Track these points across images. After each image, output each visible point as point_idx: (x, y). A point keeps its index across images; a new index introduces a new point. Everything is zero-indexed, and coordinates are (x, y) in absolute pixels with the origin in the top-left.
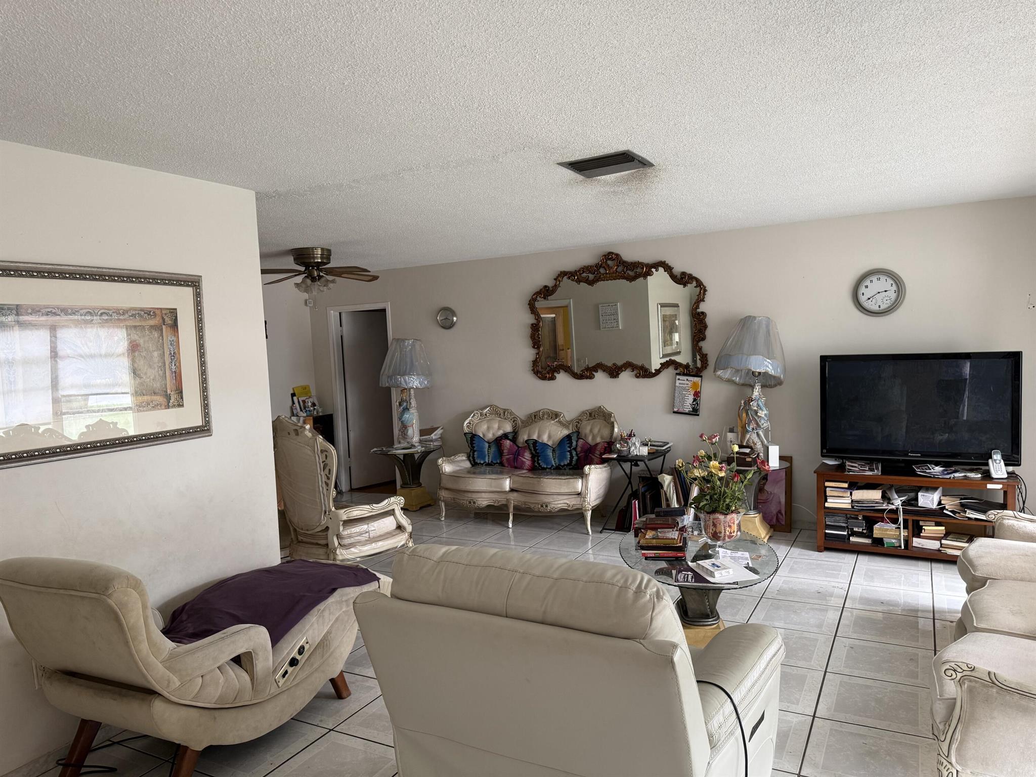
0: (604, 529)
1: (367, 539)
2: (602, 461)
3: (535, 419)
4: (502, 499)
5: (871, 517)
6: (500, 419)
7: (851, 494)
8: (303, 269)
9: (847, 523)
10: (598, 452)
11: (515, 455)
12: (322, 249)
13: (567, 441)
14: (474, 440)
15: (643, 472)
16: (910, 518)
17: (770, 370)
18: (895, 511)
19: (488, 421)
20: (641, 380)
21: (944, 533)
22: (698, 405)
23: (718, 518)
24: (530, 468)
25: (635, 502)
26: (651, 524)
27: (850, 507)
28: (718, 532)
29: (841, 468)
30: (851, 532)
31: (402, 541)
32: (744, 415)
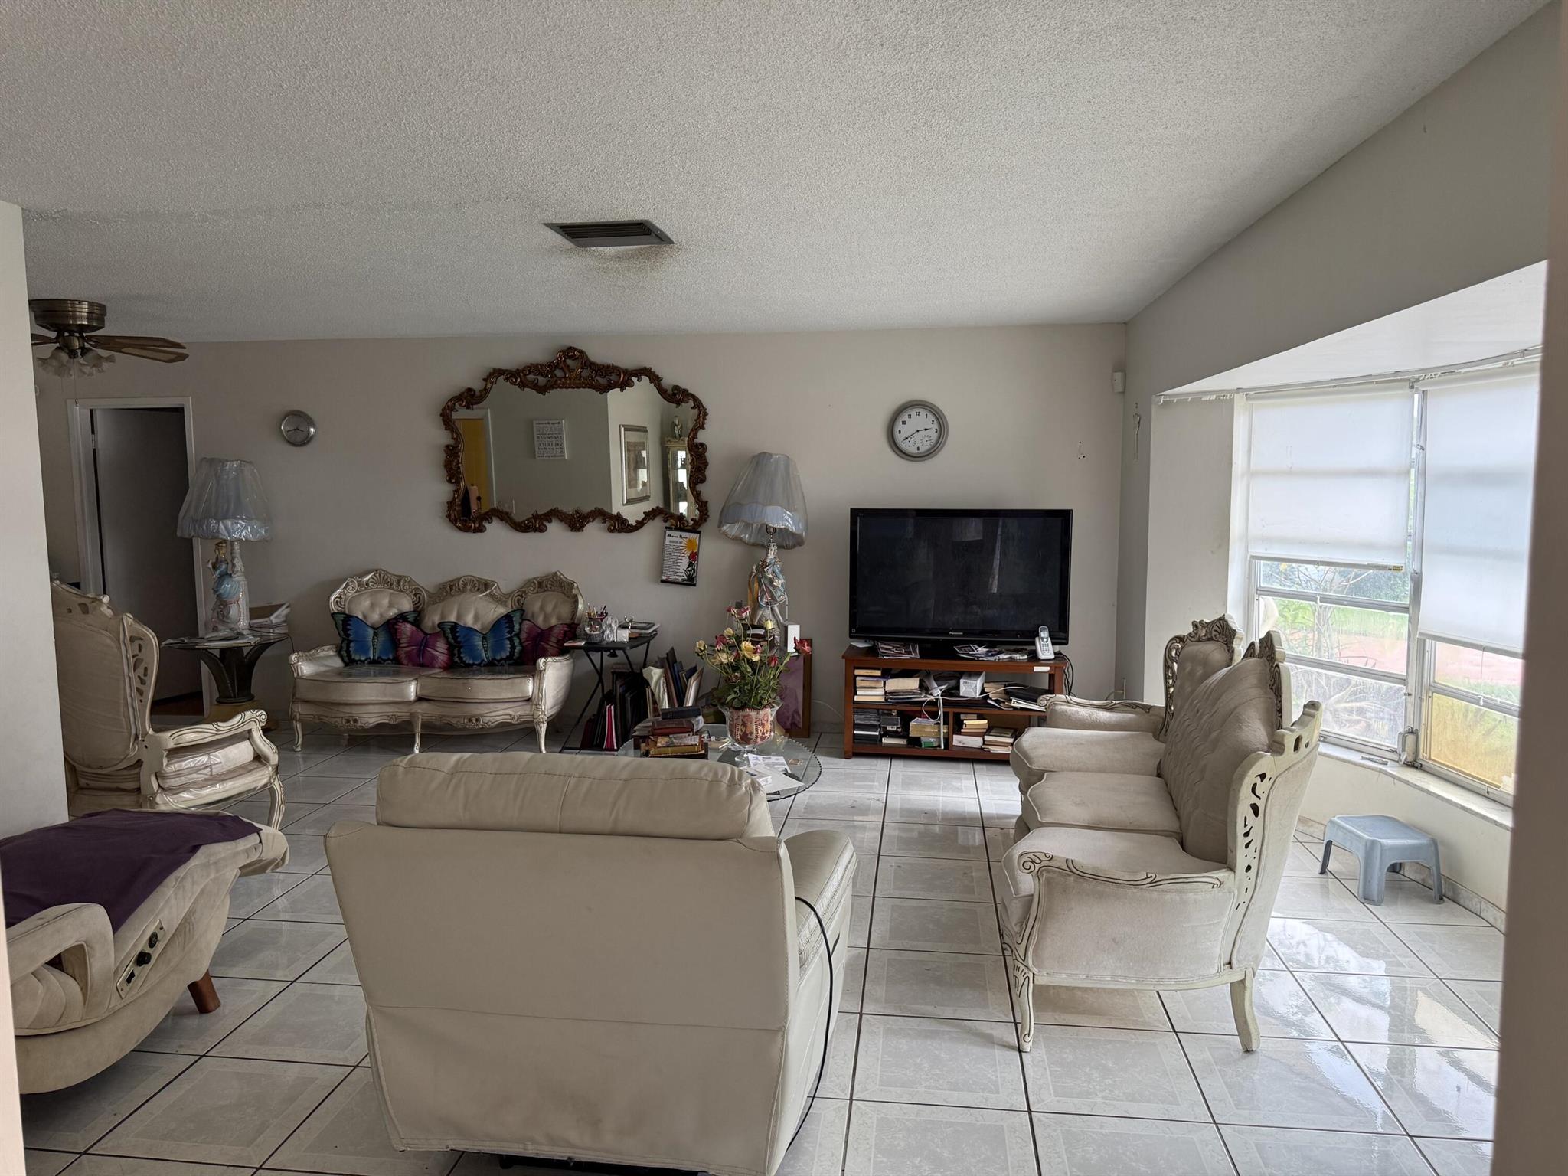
0: (564, 748)
1: (207, 777)
2: (561, 651)
3: (451, 590)
4: (402, 713)
5: (906, 711)
6: (392, 591)
7: (885, 682)
8: (53, 334)
9: (879, 721)
10: (554, 639)
11: (420, 646)
12: (91, 304)
13: (506, 623)
14: (349, 625)
15: (618, 666)
16: (951, 710)
17: (790, 525)
18: (934, 703)
19: (372, 594)
20: (616, 536)
21: (987, 727)
22: (694, 572)
23: (749, 715)
24: (445, 665)
25: (610, 707)
26: (661, 729)
27: (883, 700)
28: (748, 733)
29: (873, 651)
30: (883, 730)
31: (263, 779)
32: (756, 585)
